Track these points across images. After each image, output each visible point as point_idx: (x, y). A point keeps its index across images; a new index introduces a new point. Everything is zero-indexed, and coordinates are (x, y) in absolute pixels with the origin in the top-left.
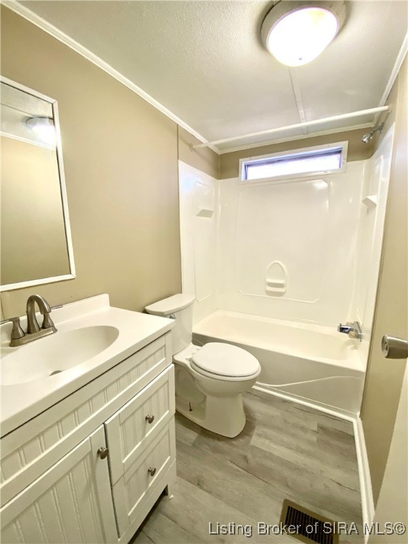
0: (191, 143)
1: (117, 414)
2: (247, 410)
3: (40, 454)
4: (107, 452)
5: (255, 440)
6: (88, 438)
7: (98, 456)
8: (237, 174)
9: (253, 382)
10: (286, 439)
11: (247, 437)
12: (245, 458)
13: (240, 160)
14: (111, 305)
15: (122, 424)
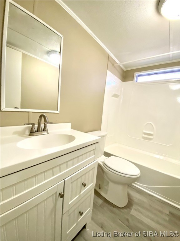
0: (113, 63)
1: (70, 177)
2: (129, 196)
3: (34, 186)
4: (64, 195)
5: (133, 212)
6: (56, 185)
7: (59, 196)
8: (133, 80)
9: (135, 180)
10: (150, 214)
11: (129, 209)
12: (127, 220)
13: (135, 73)
14: (71, 128)
15: (72, 183)
